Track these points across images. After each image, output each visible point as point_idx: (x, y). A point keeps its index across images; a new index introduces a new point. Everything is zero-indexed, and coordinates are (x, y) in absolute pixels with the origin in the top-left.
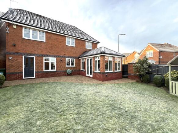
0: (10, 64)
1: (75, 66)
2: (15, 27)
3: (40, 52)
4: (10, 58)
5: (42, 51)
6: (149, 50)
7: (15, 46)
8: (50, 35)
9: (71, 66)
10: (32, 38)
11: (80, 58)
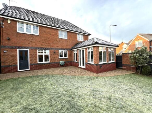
0: (5, 57)
1: (68, 57)
2: (9, 22)
3: (33, 45)
4: (5, 52)
5: (36, 44)
6: (139, 40)
7: (9, 40)
8: (44, 29)
9: (63, 57)
10: (26, 32)
11: (72, 50)
